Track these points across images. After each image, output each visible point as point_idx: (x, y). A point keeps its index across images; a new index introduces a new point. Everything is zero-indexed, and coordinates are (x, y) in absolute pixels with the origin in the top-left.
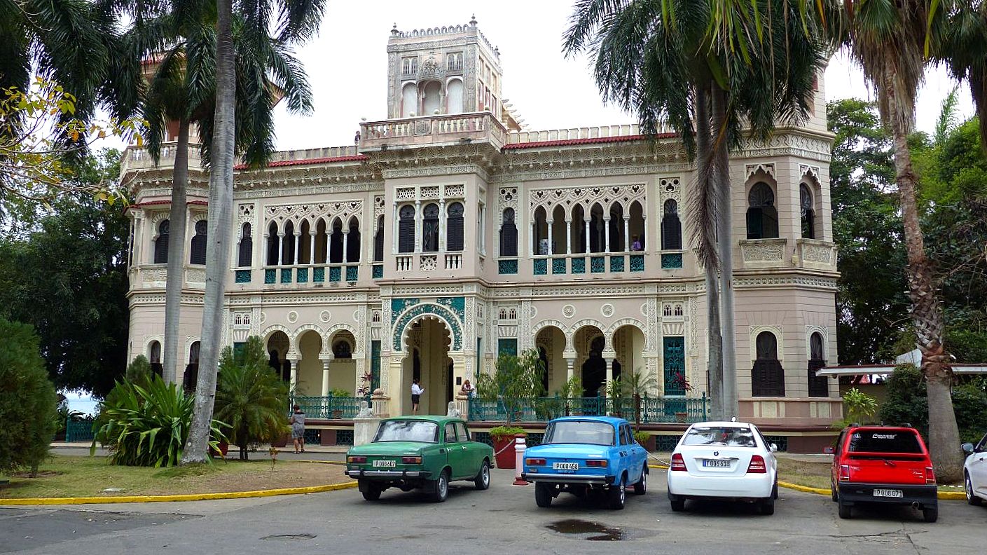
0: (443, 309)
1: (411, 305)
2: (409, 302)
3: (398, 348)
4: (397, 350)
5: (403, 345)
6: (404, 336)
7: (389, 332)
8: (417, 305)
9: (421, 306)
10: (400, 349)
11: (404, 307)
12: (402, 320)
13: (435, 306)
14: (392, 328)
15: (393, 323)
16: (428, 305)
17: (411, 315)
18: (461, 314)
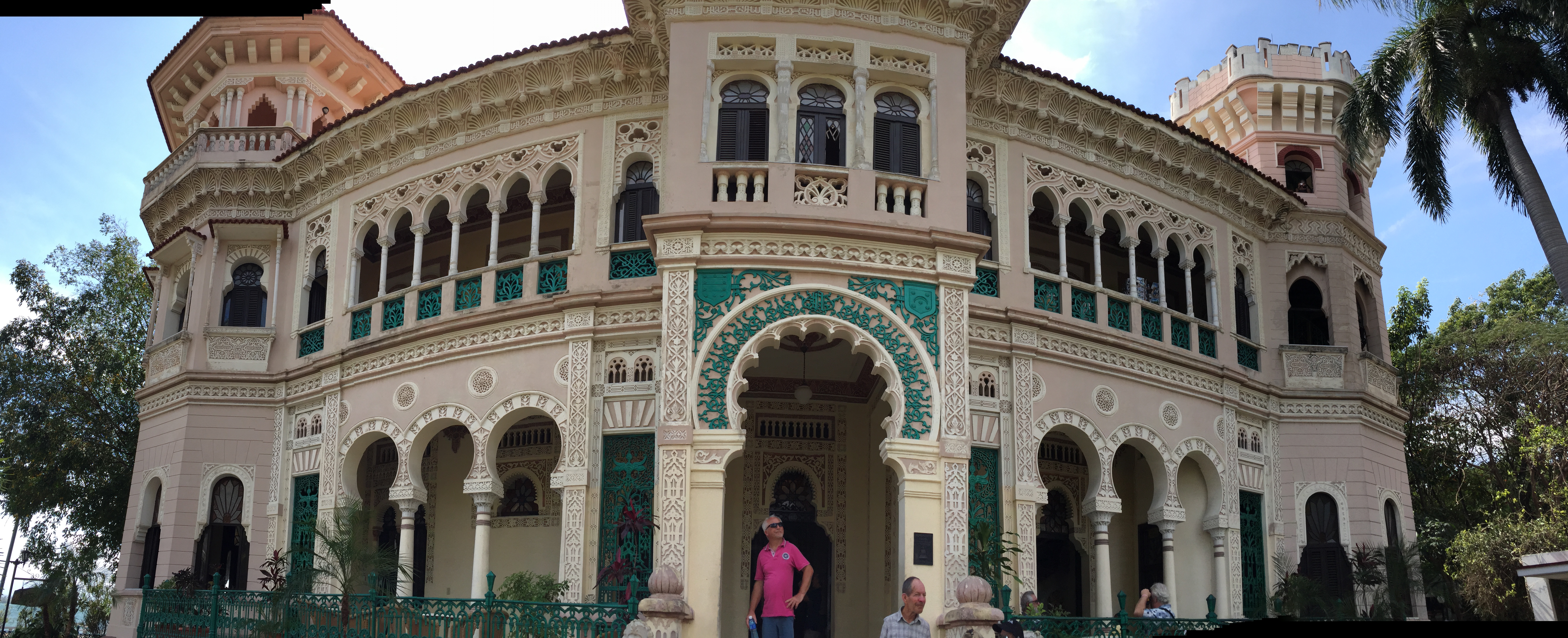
0: (870, 308)
1: (764, 288)
2: (757, 281)
3: (713, 416)
4: (713, 425)
5: (734, 411)
6: (735, 380)
7: (689, 364)
8: (783, 289)
9: (797, 294)
10: (722, 423)
11: (740, 293)
12: (731, 330)
13: (841, 297)
14: (696, 351)
15: (698, 337)
16: (818, 292)
17: (762, 316)
18: (926, 330)
